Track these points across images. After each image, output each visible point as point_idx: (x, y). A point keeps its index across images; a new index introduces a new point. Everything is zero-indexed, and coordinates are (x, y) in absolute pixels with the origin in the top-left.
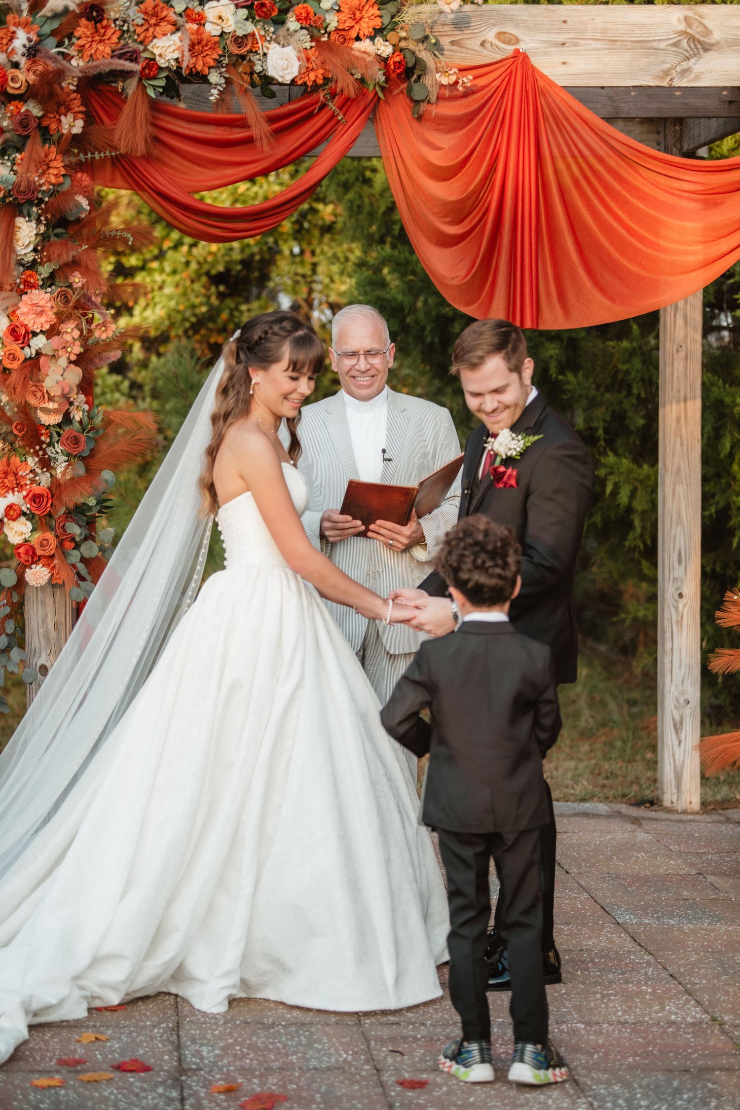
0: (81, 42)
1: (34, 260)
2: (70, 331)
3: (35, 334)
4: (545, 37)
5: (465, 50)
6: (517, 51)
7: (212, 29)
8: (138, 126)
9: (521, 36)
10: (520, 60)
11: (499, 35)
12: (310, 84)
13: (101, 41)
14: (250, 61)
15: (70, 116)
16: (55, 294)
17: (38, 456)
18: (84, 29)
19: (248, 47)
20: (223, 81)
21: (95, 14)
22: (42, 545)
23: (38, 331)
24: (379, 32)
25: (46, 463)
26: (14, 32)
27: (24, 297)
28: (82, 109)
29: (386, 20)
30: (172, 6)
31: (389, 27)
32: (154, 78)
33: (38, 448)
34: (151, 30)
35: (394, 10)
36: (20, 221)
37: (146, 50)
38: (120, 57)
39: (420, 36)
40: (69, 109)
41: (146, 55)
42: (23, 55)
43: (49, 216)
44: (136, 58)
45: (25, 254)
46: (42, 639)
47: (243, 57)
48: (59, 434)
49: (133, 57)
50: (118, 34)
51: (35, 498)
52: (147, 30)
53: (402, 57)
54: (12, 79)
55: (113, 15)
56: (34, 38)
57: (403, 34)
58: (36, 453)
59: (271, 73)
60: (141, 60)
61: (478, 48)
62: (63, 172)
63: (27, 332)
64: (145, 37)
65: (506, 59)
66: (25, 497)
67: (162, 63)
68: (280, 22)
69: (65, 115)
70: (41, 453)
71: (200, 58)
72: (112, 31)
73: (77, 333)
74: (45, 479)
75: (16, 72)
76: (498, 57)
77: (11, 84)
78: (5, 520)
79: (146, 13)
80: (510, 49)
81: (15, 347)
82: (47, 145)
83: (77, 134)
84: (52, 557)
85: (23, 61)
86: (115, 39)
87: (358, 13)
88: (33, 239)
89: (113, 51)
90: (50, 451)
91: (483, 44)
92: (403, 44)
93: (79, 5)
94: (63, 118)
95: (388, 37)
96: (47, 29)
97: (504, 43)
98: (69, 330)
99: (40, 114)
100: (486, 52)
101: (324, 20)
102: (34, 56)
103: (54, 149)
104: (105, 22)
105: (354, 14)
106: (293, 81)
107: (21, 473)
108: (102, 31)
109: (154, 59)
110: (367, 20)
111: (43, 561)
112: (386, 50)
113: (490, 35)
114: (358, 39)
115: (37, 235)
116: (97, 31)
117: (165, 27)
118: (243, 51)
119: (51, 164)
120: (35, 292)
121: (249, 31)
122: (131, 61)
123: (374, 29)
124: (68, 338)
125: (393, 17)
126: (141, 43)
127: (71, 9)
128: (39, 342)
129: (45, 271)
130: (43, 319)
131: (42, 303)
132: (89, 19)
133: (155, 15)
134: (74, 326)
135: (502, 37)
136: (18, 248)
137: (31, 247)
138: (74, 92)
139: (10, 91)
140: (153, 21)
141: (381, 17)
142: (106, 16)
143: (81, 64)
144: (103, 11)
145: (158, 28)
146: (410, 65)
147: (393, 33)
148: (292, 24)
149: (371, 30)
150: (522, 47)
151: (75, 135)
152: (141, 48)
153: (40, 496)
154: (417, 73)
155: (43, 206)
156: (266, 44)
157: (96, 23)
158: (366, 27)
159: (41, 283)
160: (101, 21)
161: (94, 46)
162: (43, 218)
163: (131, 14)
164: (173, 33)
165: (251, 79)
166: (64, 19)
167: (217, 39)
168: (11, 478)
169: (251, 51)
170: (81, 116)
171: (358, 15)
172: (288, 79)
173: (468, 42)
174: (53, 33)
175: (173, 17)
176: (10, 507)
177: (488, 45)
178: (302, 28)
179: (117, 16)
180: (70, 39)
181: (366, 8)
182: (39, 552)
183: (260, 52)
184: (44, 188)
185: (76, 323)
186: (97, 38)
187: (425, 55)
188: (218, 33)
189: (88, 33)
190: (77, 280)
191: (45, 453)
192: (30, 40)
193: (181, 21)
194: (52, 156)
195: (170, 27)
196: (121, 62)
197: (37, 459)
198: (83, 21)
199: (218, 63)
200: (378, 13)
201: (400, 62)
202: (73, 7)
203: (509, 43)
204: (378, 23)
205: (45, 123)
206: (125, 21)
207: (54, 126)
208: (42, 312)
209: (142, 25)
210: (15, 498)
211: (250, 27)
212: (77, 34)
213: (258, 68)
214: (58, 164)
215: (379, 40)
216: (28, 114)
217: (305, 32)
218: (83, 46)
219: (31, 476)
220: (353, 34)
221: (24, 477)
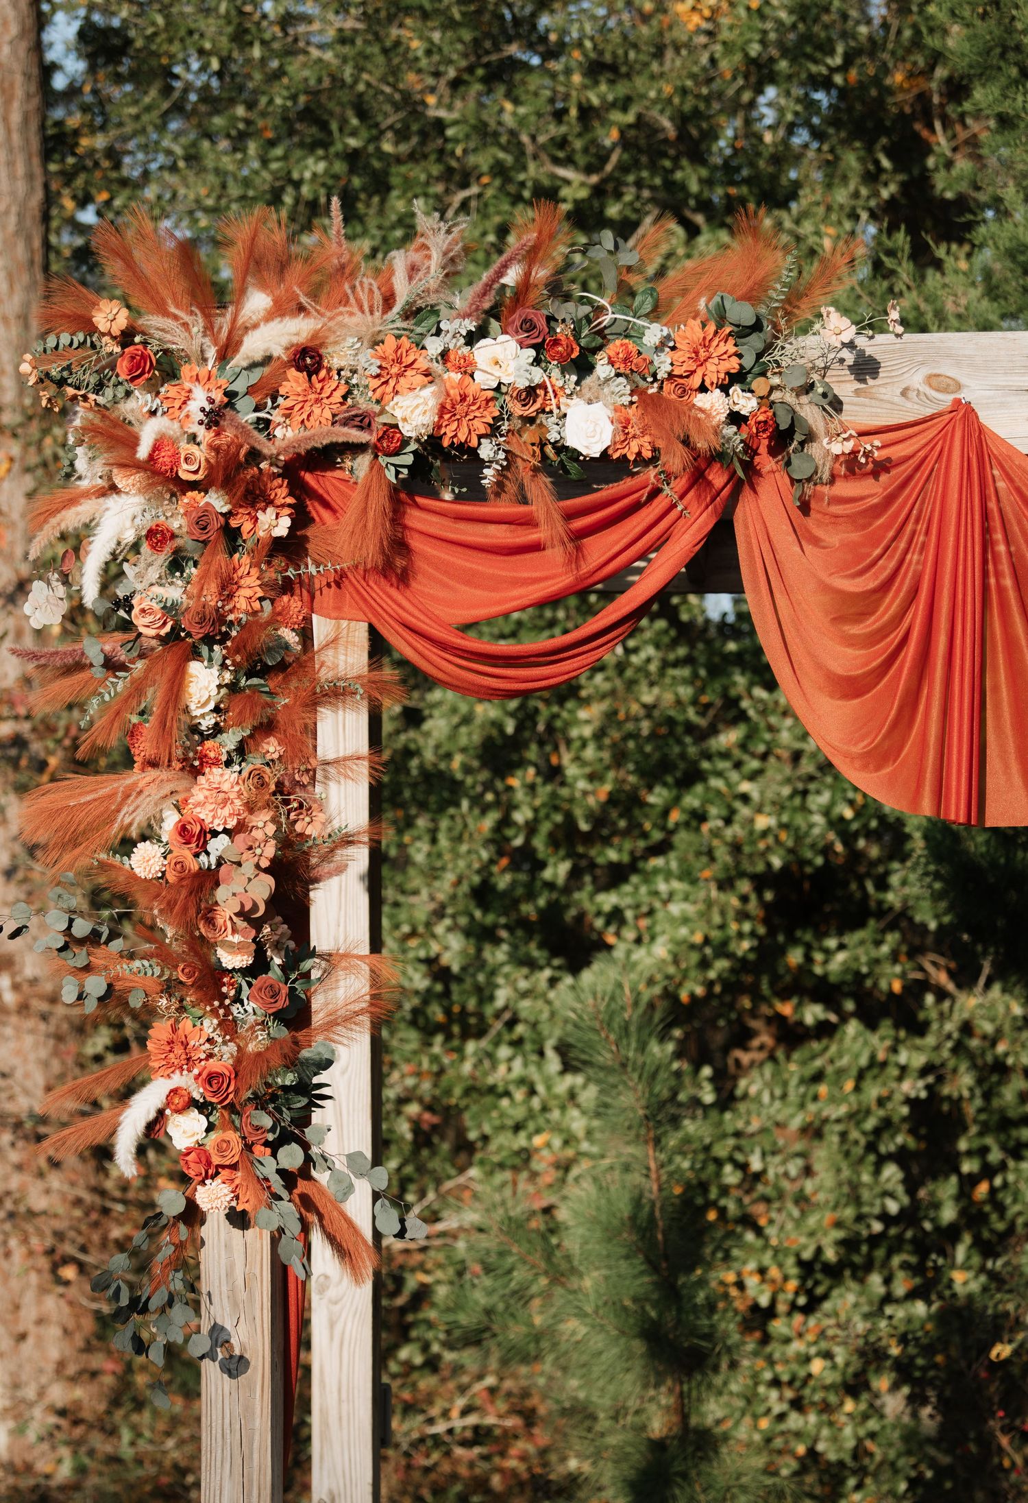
0: (289, 403)
1: (217, 724)
2: (263, 824)
3: (215, 834)
4: (1001, 380)
5: (877, 403)
6: (958, 402)
7: (484, 380)
8: (370, 525)
9: (963, 380)
10: (964, 414)
11: (930, 379)
12: (631, 457)
13: (318, 401)
14: (541, 425)
15: (271, 511)
16: (245, 774)
17: (217, 1016)
18: (294, 382)
19: (537, 406)
20: (502, 455)
21: (308, 361)
22: (220, 1150)
23: (220, 829)
24: (738, 378)
25: (229, 1027)
26: (190, 391)
27: (201, 779)
28: (290, 500)
29: (748, 361)
30: (424, 348)
31: (756, 370)
32: (397, 453)
33: (216, 1003)
34: (392, 382)
35: (760, 346)
36: (195, 667)
37: (382, 412)
38: (346, 422)
39: (800, 382)
40: (270, 502)
41: (384, 419)
42: (201, 423)
43: (238, 658)
44: (369, 425)
45: (203, 716)
46: (225, 1301)
47: (531, 420)
48: (250, 985)
49: (363, 421)
50: (343, 390)
51: (211, 1078)
52: (386, 382)
53: (770, 414)
54: (186, 459)
55: (336, 362)
56: (218, 396)
57: (776, 380)
58: (214, 1012)
59: (571, 442)
60: (374, 426)
61: (899, 399)
62: (260, 594)
63: (203, 832)
64: (383, 394)
65: (940, 415)
66: (197, 1078)
67: (407, 430)
68: (583, 367)
69: (264, 510)
70: (221, 1011)
71: (465, 422)
72: (334, 385)
73: (271, 829)
74: (228, 1051)
75: (194, 449)
76: (929, 412)
77: (185, 466)
78: (168, 1112)
79: (384, 358)
80: (946, 400)
81: (186, 853)
82: (237, 556)
83: (280, 538)
84: (234, 1167)
85: (201, 432)
86: (337, 397)
87: (702, 351)
88: (215, 691)
89: (334, 416)
90: (236, 1009)
91: (904, 393)
92: (776, 396)
93: (287, 349)
94: (260, 515)
95: (753, 386)
96: (240, 386)
97: (938, 390)
98: (261, 824)
99: (225, 510)
100: (909, 405)
101: (652, 362)
102: (217, 424)
103: (246, 560)
104: (323, 373)
105: (696, 353)
106: (605, 453)
107: (192, 1043)
108: (319, 386)
109: (396, 426)
110: (716, 361)
111: (225, 1173)
112: (746, 403)
113: (916, 380)
114: (703, 389)
115: (219, 687)
116: (311, 386)
117: (413, 377)
118: (531, 411)
119: (242, 582)
120: (217, 771)
121: (537, 381)
122: (361, 428)
123: (727, 373)
124: (257, 834)
125: (759, 356)
126: (378, 402)
127: (275, 354)
128: (218, 845)
129: (230, 740)
130: (226, 811)
131: (225, 787)
132: (299, 369)
133: (399, 361)
134: (268, 818)
135: (934, 382)
136: (192, 706)
137: (212, 706)
138: (279, 475)
139: (184, 476)
140: (395, 370)
141: (740, 356)
142: (325, 363)
143: (290, 434)
144: (321, 356)
145: (402, 380)
146: (783, 426)
147: (761, 379)
148: (603, 369)
149: (722, 376)
150: (965, 396)
151: (278, 540)
152: (377, 408)
153: (219, 1075)
154: (798, 437)
155: (229, 643)
156: (563, 400)
157: (310, 376)
158: (714, 371)
159: (224, 758)
160: (317, 372)
161: (307, 409)
162: (228, 662)
163: (363, 360)
164: (424, 387)
165: (542, 450)
166: (266, 370)
167: (491, 394)
168: (179, 1050)
169: (543, 411)
170: (287, 511)
171: (702, 354)
172: (595, 452)
173: (882, 390)
174: (251, 391)
175: (422, 364)
176: (174, 1091)
177: (912, 395)
178: (618, 375)
179: (343, 363)
180: (274, 400)
181: (715, 343)
182: (216, 1160)
183: (556, 411)
184: (231, 617)
185: (272, 813)
186: (313, 397)
187: (810, 413)
188: (495, 385)
189: (299, 389)
190: (272, 749)
191: (228, 1012)
192: (211, 401)
193: (438, 368)
194: (243, 570)
195: (420, 379)
196: (346, 430)
197: (215, 1021)
198: (292, 373)
199: (493, 430)
200: (732, 349)
201: (765, 422)
202: (278, 351)
203: (945, 390)
204: (733, 365)
205: (234, 523)
206: (354, 372)
207: (247, 526)
208: (225, 802)
209: (378, 376)
210: (184, 1080)
211: (538, 375)
212: (282, 391)
213: (553, 436)
214: (252, 581)
215: (736, 390)
216: (207, 510)
217: (621, 380)
218: (291, 408)
219: (207, 1046)
220: (696, 381)
221: (195, 1048)
